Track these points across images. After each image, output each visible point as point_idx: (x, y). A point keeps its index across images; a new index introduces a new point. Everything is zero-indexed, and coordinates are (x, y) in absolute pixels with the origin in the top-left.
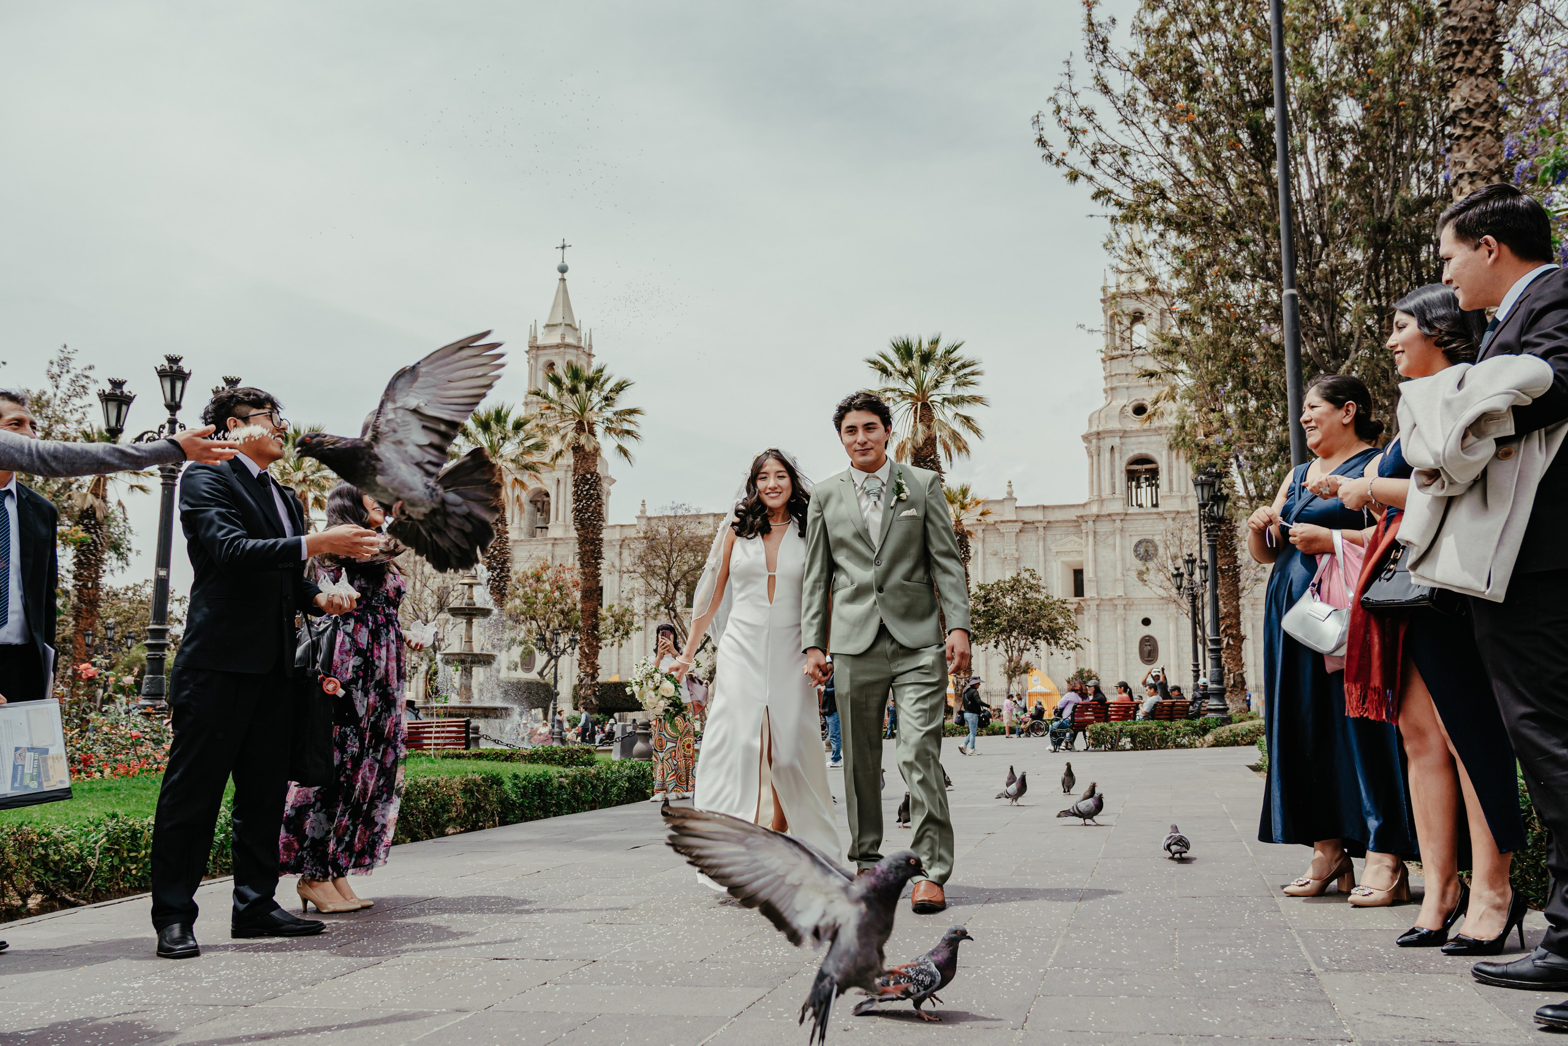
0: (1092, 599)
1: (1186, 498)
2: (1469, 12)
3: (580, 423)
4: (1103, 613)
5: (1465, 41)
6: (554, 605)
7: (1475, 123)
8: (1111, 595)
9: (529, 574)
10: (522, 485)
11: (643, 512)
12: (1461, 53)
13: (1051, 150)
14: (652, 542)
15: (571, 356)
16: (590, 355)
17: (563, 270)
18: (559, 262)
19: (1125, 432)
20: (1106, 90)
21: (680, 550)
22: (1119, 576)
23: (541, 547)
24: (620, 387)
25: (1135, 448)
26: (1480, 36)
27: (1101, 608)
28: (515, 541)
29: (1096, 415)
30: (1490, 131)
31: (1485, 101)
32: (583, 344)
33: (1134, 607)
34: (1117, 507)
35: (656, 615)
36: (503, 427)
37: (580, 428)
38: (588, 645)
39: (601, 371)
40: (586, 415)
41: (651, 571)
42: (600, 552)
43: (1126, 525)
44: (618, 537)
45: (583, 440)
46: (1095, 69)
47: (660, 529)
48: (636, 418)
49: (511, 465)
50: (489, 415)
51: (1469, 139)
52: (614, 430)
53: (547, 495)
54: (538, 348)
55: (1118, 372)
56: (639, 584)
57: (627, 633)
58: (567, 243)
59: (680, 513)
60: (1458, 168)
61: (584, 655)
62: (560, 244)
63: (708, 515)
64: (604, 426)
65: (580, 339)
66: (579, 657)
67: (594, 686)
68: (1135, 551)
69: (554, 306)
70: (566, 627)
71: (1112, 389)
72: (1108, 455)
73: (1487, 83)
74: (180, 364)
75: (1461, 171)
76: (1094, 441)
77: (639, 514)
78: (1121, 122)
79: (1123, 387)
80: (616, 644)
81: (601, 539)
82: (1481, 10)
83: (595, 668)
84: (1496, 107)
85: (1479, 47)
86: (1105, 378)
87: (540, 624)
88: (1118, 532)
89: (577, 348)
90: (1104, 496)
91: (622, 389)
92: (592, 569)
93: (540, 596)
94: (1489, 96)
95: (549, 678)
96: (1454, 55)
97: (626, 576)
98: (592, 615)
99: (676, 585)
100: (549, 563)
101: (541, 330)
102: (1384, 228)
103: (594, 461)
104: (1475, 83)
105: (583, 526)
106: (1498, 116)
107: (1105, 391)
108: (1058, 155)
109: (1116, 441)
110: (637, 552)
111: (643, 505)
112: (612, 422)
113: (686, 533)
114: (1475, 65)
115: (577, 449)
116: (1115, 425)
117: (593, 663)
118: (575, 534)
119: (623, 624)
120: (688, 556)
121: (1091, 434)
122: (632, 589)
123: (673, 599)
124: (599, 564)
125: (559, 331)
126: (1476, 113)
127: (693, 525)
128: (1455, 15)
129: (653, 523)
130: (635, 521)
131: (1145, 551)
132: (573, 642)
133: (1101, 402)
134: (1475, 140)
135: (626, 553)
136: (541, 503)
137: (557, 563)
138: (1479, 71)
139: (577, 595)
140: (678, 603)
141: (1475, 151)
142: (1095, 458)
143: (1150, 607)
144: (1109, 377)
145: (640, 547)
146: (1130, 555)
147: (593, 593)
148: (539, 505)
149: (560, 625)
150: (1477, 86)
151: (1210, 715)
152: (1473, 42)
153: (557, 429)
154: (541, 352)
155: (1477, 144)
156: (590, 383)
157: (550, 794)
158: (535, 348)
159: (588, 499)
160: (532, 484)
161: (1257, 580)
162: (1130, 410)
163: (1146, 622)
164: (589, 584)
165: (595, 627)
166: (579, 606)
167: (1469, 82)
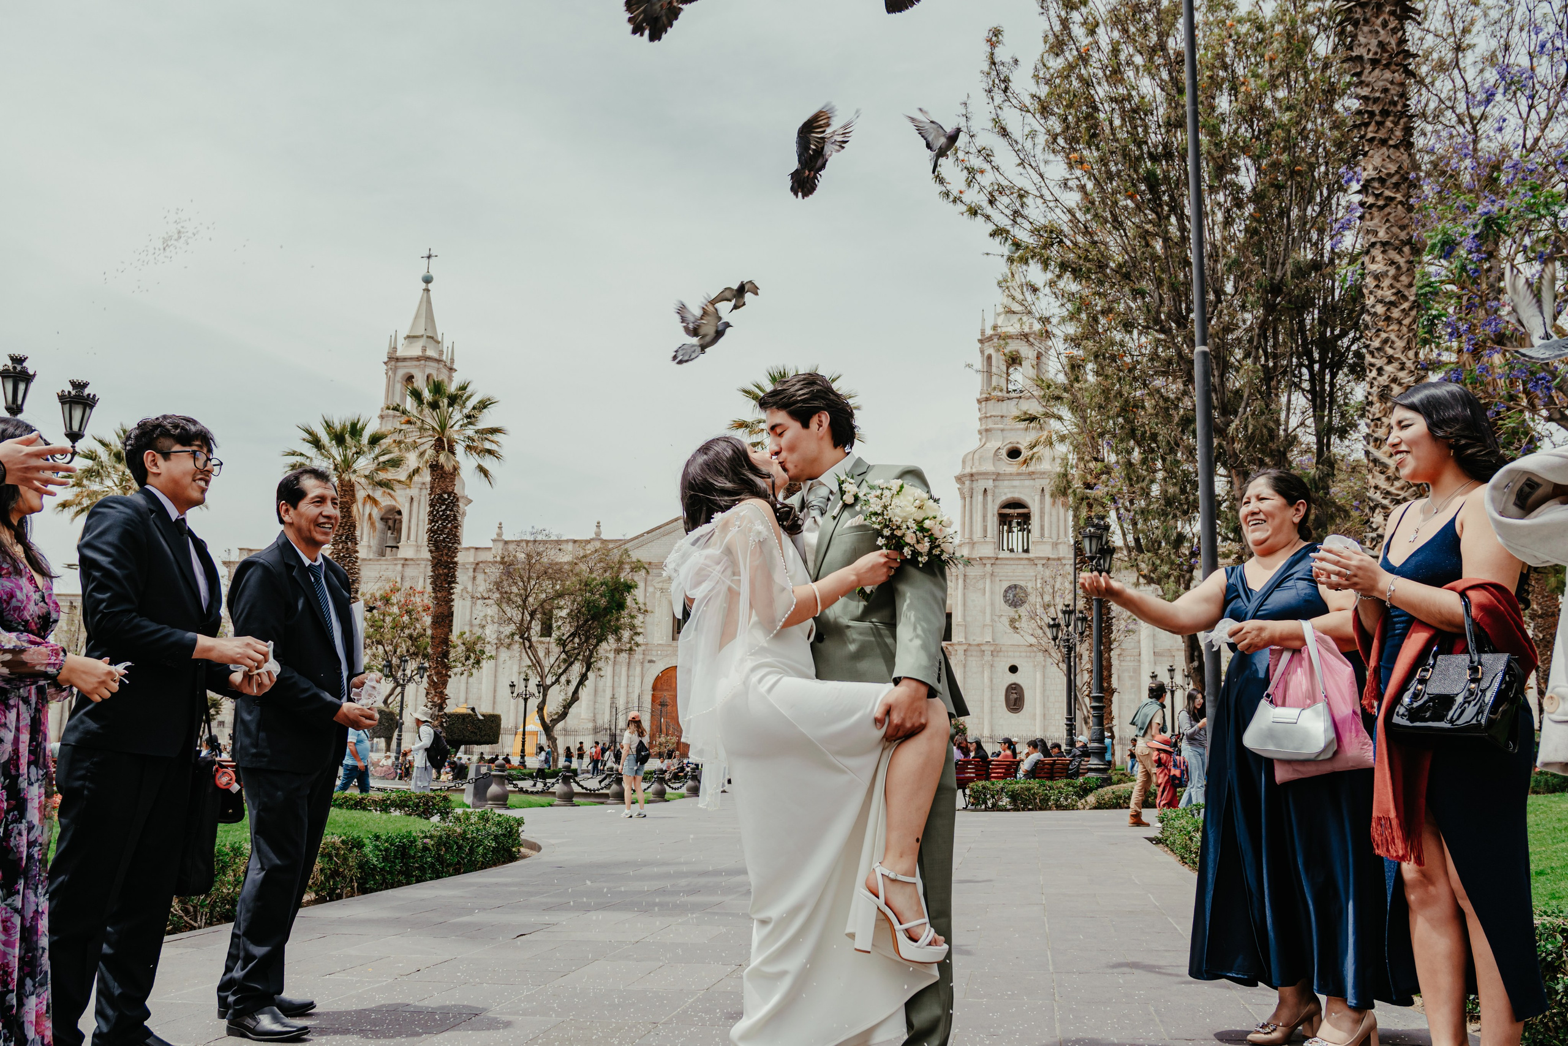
0: (960, 644)
1: (1057, 544)
2: (1381, 83)
3: (440, 441)
4: (970, 659)
5: (1377, 112)
6: (402, 630)
7: (1387, 193)
8: (978, 640)
9: (378, 595)
10: (375, 502)
11: (499, 535)
12: (1373, 123)
13: (949, 187)
14: (507, 566)
15: (431, 369)
16: (451, 369)
17: (428, 280)
18: (424, 272)
19: (999, 474)
20: (1004, 133)
21: (538, 578)
22: (988, 621)
23: (391, 567)
24: (483, 405)
25: (1008, 492)
26: (1392, 108)
27: (969, 653)
28: (364, 560)
29: (970, 456)
30: (1401, 202)
31: (1397, 172)
32: (444, 358)
33: (1001, 654)
34: (988, 550)
35: (510, 645)
36: (359, 441)
37: (439, 445)
38: (437, 674)
39: (463, 388)
40: (448, 432)
41: (506, 598)
42: (454, 576)
43: (997, 569)
44: (472, 560)
45: (442, 458)
46: (993, 111)
47: (518, 554)
48: (496, 437)
49: (363, 480)
50: (344, 428)
51: (1381, 208)
52: (475, 449)
53: (399, 513)
54: (397, 360)
55: (994, 413)
56: (492, 611)
57: (478, 662)
58: (433, 253)
59: (539, 538)
60: (1370, 236)
61: (432, 684)
62: (426, 254)
63: (567, 541)
64: (464, 444)
65: (441, 352)
66: (427, 686)
67: (442, 716)
68: (1005, 596)
69: (417, 317)
70: (414, 653)
71: (987, 430)
72: (980, 498)
73: (1398, 154)
74: (25, 364)
75: (1373, 240)
76: (967, 483)
77: (495, 536)
78: (1019, 165)
79: (998, 429)
80: (466, 673)
81: (456, 563)
82: (1392, 83)
83: (443, 698)
84: (1407, 179)
85: (1391, 118)
86: (980, 419)
87: (387, 649)
88: (988, 576)
89: (438, 361)
90: (975, 539)
91: (485, 407)
92: (444, 594)
93: (388, 619)
94: (1400, 167)
95: (394, 707)
96: (1367, 125)
97: (480, 602)
98: (443, 642)
99: (532, 615)
100: (398, 585)
101: (401, 341)
102: (1276, 289)
103: (452, 481)
104: (1387, 153)
105: (437, 548)
106: (1409, 187)
107: (980, 432)
108: (955, 192)
109: (989, 484)
110: (493, 578)
111: (500, 528)
112: (473, 440)
113: (545, 560)
114: (1387, 136)
115: (435, 467)
116: (988, 467)
117: (442, 692)
118: (428, 556)
119: (474, 652)
120: (547, 584)
121: (964, 476)
122: (485, 616)
123: (529, 629)
124: (452, 588)
125: (421, 343)
126: (1388, 183)
127: (553, 552)
128: (1368, 85)
129: (511, 547)
130: (490, 544)
131: (1015, 597)
132: (421, 669)
133: (974, 442)
134: (1387, 210)
135: (480, 577)
136: (392, 521)
137: (407, 585)
138: (1391, 142)
139: (428, 620)
140: (533, 632)
141: (1387, 221)
142: (968, 500)
143: (1017, 654)
144: (984, 418)
145: (495, 572)
146: (999, 600)
147: (444, 619)
148: (391, 523)
149: (408, 651)
150: (1389, 157)
151: (1090, 774)
152: (1385, 113)
153: (415, 446)
154: (400, 364)
155: (1389, 214)
156: (453, 400)
157: (414, 857)
158: (393, 359)
159: (444, 520)
160: (385, 501)
161: (1128, 631)
162: (1004, 452)
163: (1013, 669)
164: (441, 610)
165: (446, 655)
166: (429, 632)
167: (1381, 152)
